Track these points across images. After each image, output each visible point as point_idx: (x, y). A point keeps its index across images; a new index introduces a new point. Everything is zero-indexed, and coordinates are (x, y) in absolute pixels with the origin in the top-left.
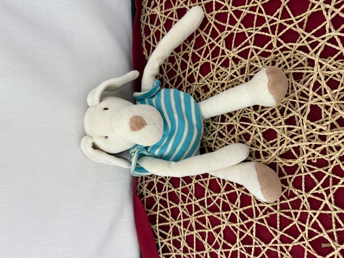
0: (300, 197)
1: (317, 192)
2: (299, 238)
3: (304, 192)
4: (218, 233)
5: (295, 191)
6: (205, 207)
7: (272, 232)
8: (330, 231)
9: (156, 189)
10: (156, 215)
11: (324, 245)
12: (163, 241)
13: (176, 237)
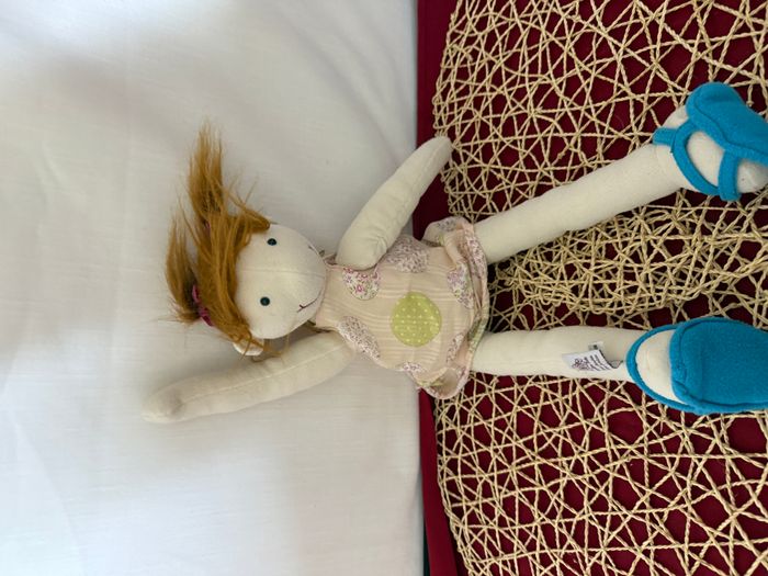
0: (679, 433)
1: (702, 425)
2: (677, 499)
3: (683, 426)
4: (554, 493)
5: (672, 425)
6: (533, 450)
7: (637, 490)
8: (723, 487)
9: (459, 418)
10: (457, 460)
12: (470, 504)
13: (488, 500)
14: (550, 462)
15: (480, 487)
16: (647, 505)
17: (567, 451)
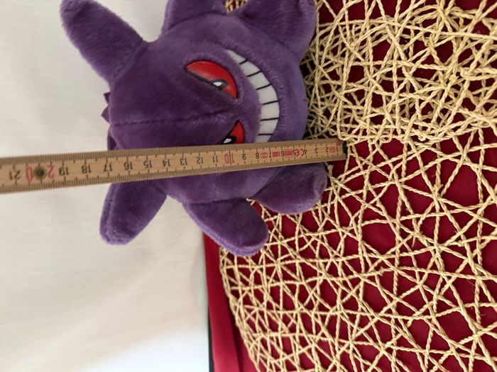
0: (430, 249)
1: (455, 243)
2: (423, 310)
3: (435, 242)
4: (312, 288)
5: (424, 240)
7: (385, 297)
14: (308, 262)
15: (252, 276)
16: (394, 311)
17: (324, 255)
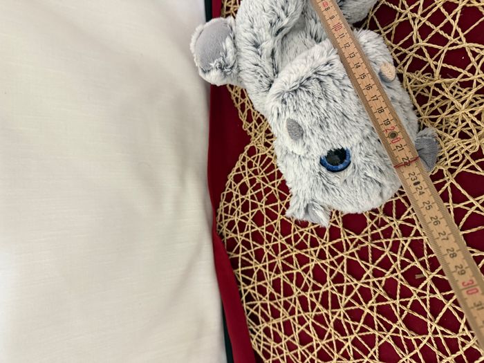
0: (392, 224)
1: (407, 217)
2: (391, 270)
3: (394, 219)
4: (306, 273)
5: (386, 219)
6: (292, 245)
7: (363, 267)
8: (422, 259)
9: (238, 228)
10: (238, 258)
11: (418, 277)
12: (247, 288)
13: (261, 283)
14: (303, 252)
15: (255, 274)
17: (314, 243)
